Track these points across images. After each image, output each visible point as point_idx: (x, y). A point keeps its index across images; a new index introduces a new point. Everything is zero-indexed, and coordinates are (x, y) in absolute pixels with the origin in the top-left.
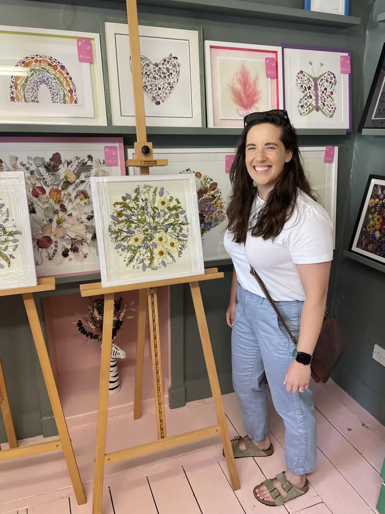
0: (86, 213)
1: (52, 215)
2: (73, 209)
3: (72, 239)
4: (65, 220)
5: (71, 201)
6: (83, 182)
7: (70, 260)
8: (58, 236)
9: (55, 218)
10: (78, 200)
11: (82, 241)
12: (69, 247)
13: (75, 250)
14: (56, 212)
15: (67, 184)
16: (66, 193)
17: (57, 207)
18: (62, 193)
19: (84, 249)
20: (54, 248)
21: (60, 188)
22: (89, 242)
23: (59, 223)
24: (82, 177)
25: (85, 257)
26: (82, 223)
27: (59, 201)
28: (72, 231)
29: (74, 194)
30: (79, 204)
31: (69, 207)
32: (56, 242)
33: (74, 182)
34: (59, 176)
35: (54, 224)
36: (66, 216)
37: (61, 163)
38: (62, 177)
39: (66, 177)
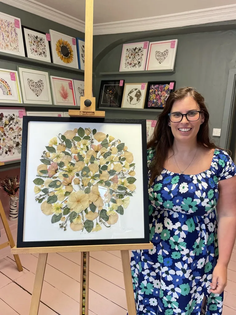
0: (13, 136)
1: (1, 137)
2: (9, 135)
3: (9, 147)
4: (6, 139)
5: (7, 131)
6: (11, 124)
7: (8, 155)
8: (3, 146)
9: (2, 139)
10: (10, 131)
11: (12, 147)
12: (8, 150)
13: (10, 151)
14: (2, 136)
15: (6, 125)
16: (5, 128)
17: (3, 134)
18: (4, 128)
19: (13, 150)
20: (2, 150)
21: (3, 127)
22: (15, 147)
23: (3, 140)
24: (11, 122)
25: (14, 154)
26: (12, 140)
27: (3, 132)
28: (8, 143)
29: (8, 129)
30: (10, 132)
31: (7, 134)
32: (3, 148)
33: (8, 124)
34: (3, 122)
35: (2, 141)
36: (6, 138)
37: (3, 117)
38: (4, 122)
39: (5, 122)
